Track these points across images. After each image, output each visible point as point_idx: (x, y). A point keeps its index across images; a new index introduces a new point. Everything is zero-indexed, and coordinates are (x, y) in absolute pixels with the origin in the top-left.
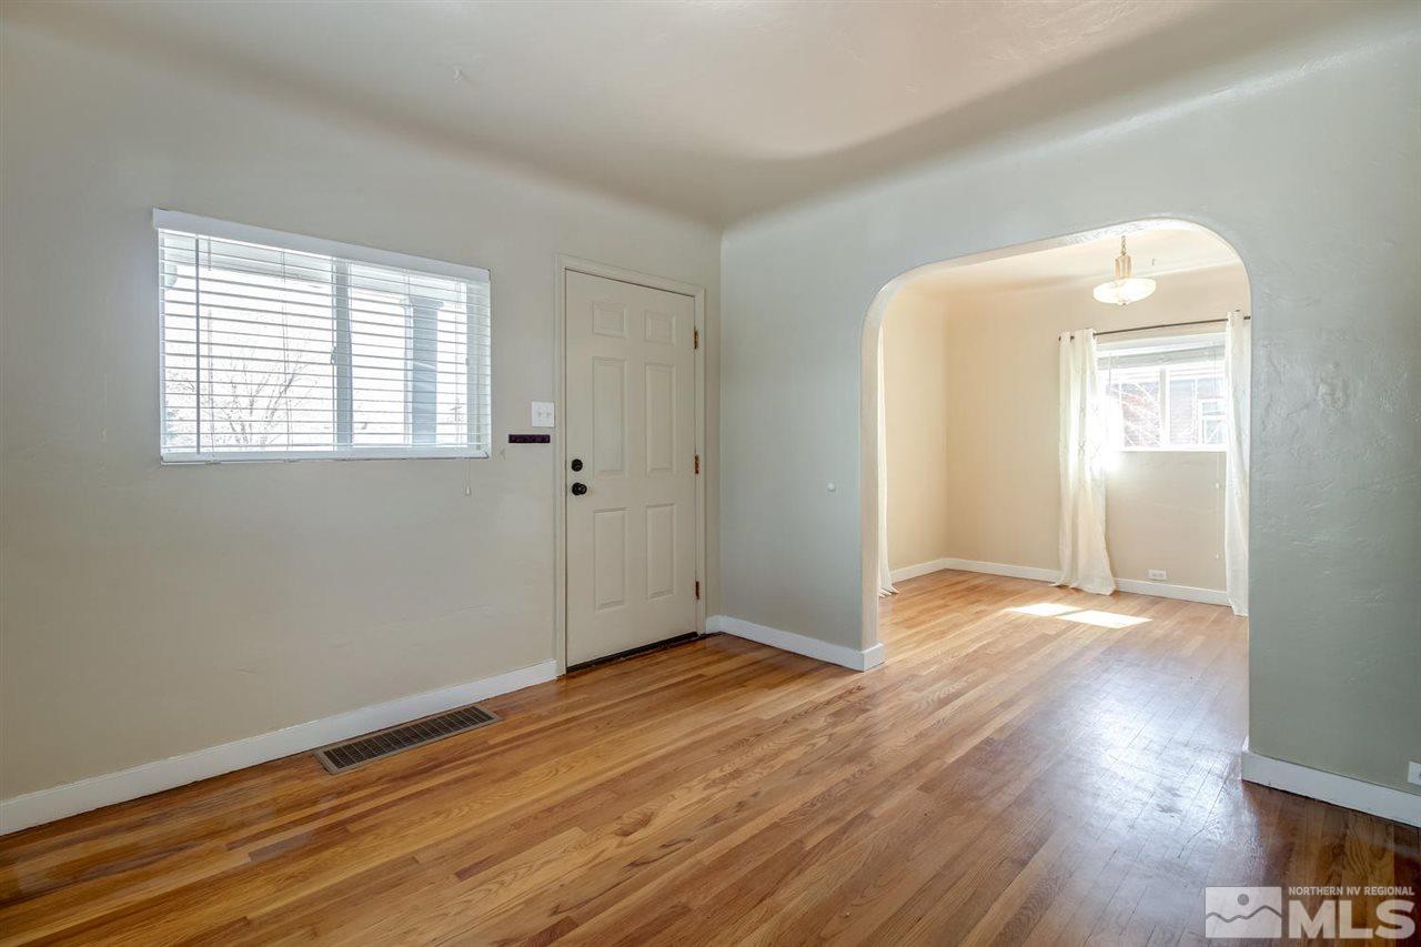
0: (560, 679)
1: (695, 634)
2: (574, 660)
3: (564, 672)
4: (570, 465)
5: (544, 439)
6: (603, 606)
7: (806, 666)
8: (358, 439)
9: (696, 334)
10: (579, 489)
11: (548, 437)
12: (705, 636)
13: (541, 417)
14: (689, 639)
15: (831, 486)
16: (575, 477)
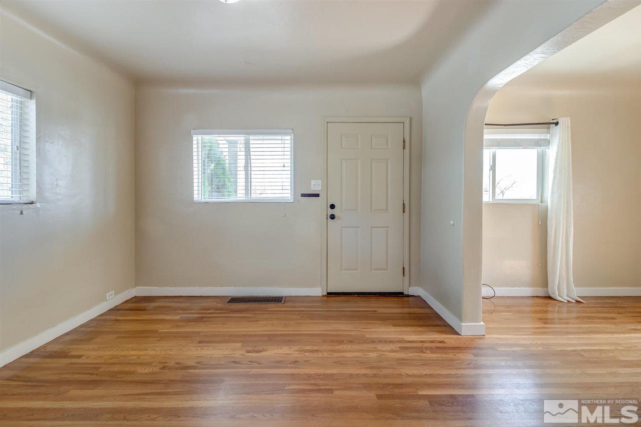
0: (323, 296)
1: (402, 293)
2: (332, 289)
3: (326, 294)
4: (329, 206)
5: (317, 195)
6: (345, 270)
7: (439, 323)
8: (253, 195)
9: (404, 142)
10: (333, 217)
11: (319, 194)
12: (408, 296)
13: (315, 186)
14: (399, 295)
15: (452, 222)
16: (331, 212)
